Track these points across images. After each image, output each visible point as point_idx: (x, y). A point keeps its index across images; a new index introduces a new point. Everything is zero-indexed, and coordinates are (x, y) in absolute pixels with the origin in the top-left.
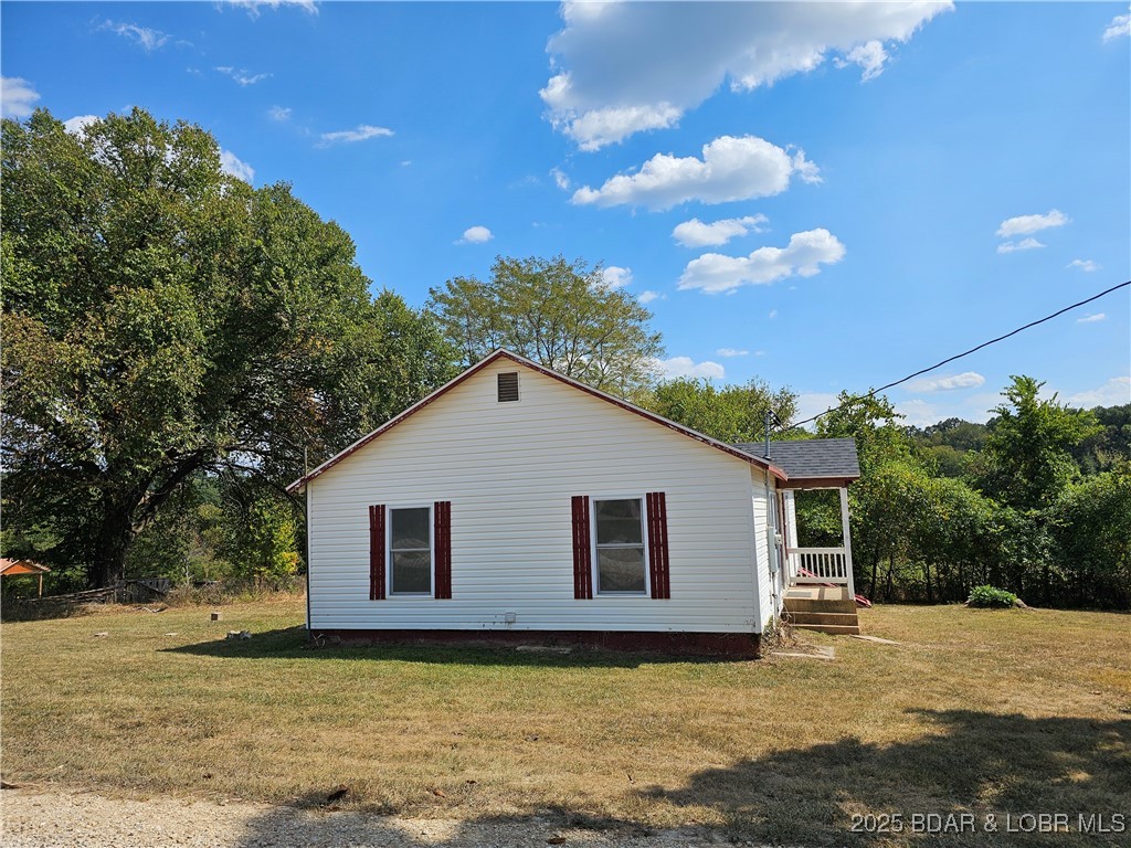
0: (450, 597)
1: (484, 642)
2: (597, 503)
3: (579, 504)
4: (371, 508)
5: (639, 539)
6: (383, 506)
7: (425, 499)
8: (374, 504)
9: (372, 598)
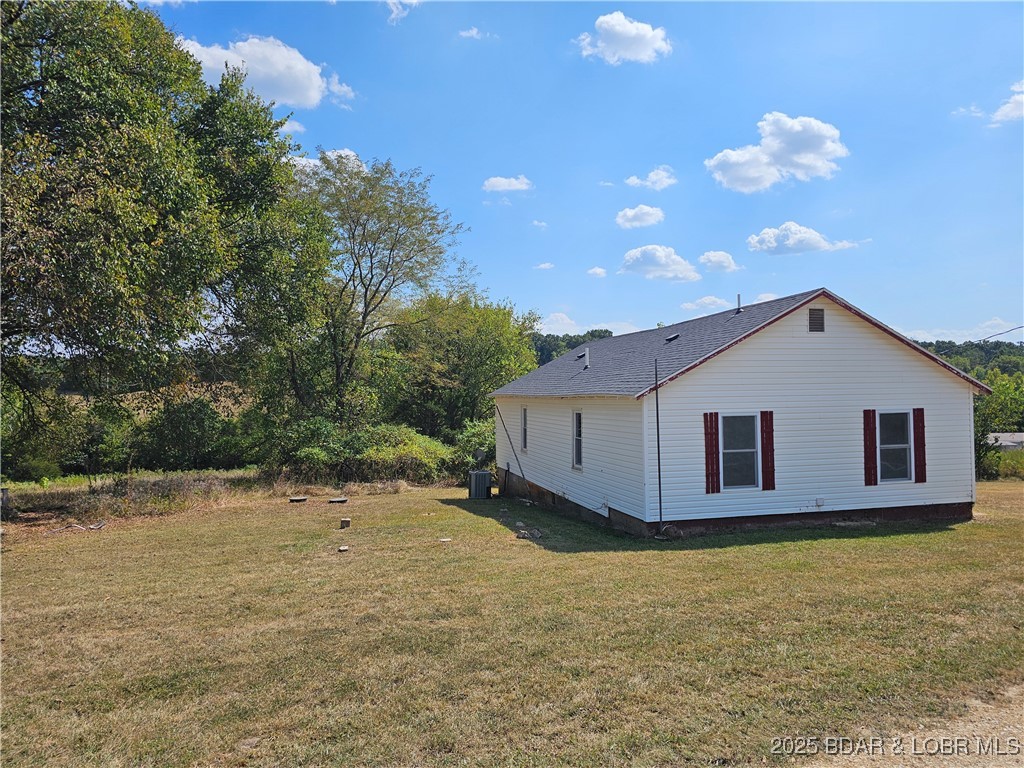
0: (774, 488)
1: (798, 522)
2: (881, 415)
3: (869, 415)
4: (705, 415)
5: (906, 441)
6: (717, 414)
7: (752, 408)
8: (708, 412)
9: (708, 492)
